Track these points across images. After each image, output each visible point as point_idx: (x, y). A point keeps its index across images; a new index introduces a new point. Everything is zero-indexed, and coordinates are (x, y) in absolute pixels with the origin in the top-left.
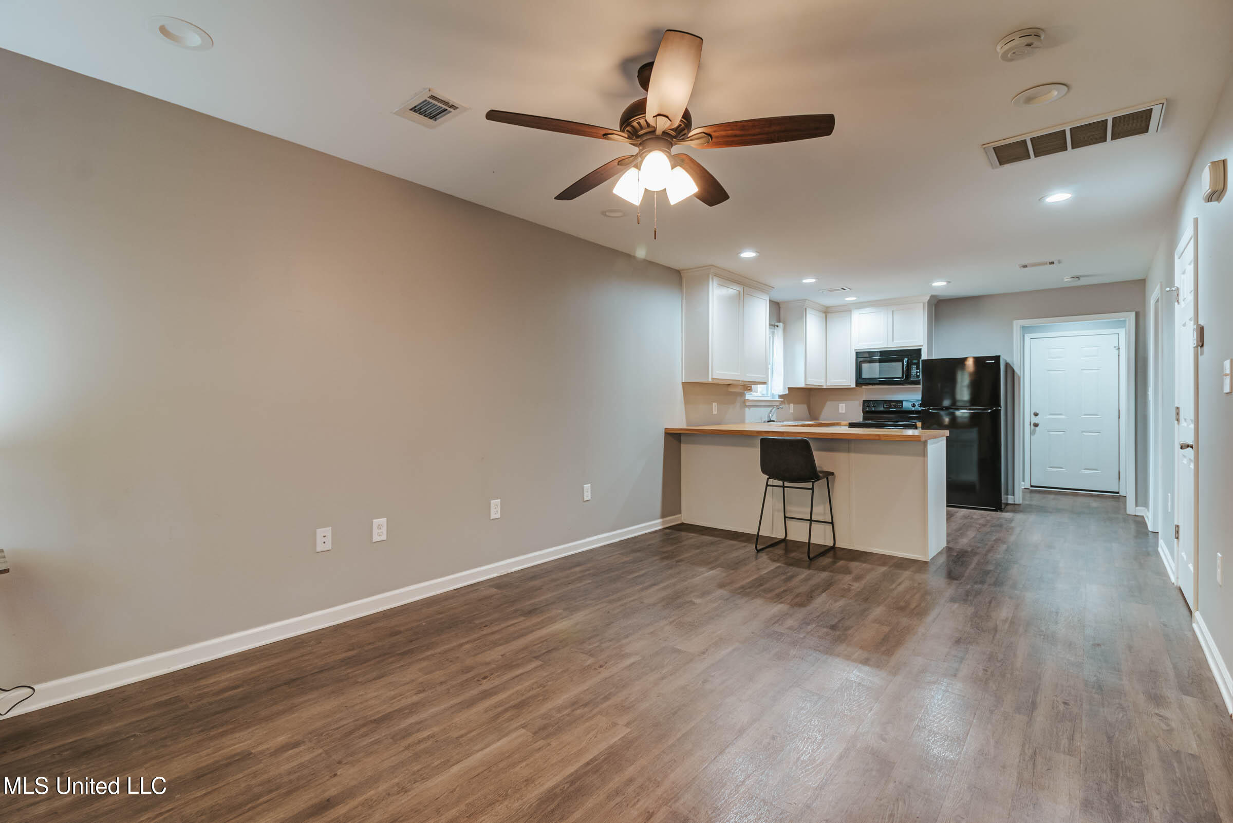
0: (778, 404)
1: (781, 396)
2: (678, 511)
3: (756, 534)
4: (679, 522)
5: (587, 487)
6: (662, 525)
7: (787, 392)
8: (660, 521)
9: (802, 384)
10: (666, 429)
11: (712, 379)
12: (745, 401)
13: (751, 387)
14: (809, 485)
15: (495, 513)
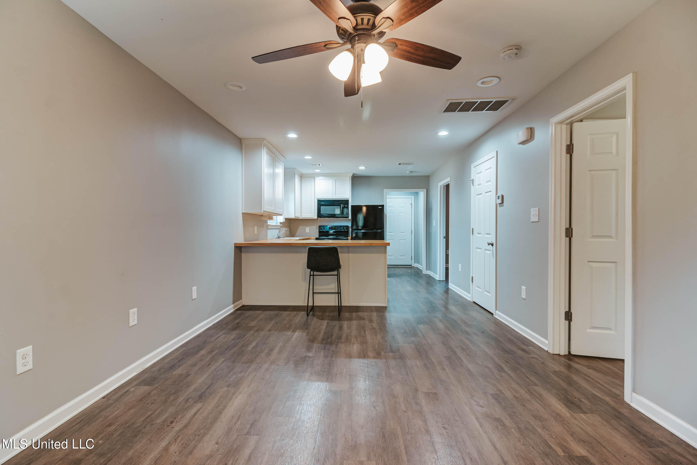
0: (279, 227)
1: (281, 223)
2: (241, 298)
3: (307, 305)
4: (241, 305)
5: (194, 288)
6: (233, 309)
7: (285, 221)
8: (232, 306)
9: (293, 216)
10: (235, 243)
11: (264, 211)
12: (268, 226)
13: (272, 217)
14: (335, 273)
15: (133, 320)
